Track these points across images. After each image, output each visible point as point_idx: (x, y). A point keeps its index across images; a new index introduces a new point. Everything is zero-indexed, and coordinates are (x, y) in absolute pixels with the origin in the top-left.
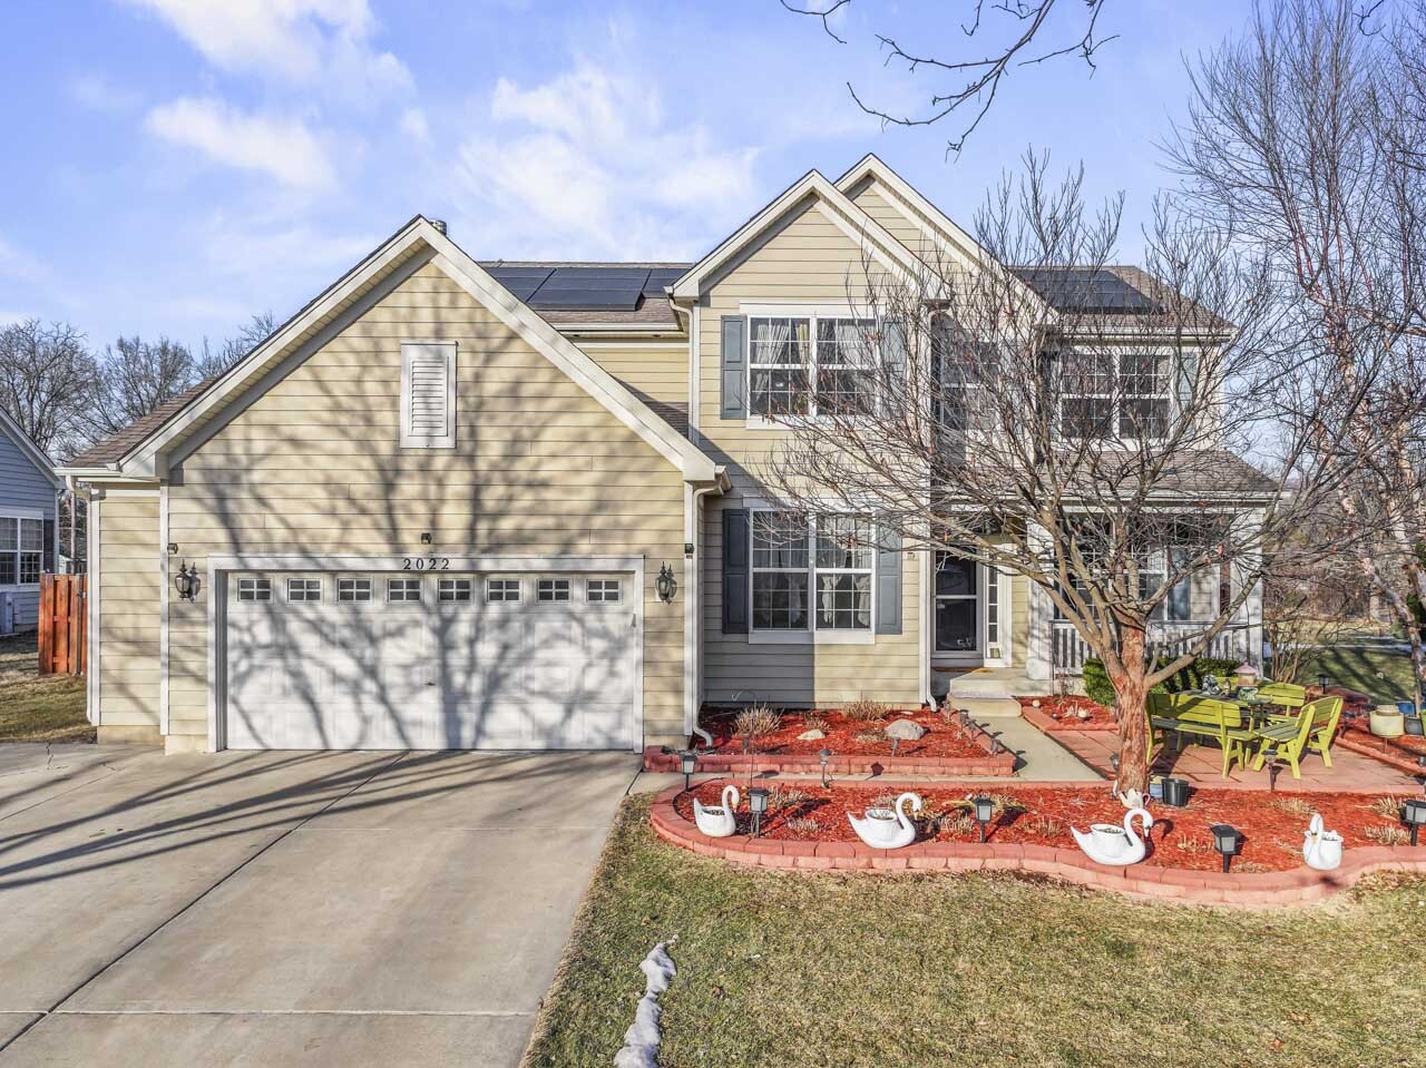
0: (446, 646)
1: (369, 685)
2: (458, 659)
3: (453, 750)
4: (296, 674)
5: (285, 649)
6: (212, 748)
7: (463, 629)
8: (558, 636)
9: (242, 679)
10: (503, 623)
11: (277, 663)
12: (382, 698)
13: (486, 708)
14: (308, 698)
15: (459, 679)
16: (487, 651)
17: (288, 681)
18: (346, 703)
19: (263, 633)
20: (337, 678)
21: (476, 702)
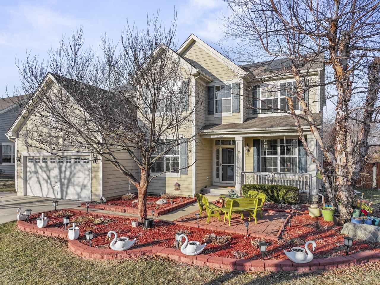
0: (61, 172)
1: (49, 181)
2: (63, 176)
3: (62, 199)
4: (38, 178)
5: (36, 172)
6: (23, 195)
7: (63, 169)
8: (80, 170)
9: (30, 179)
10: (70, 167)
11: (35, 175)
12: (51, 184)
13: (67, 188)
14: (40, 183)
15: (63, 180)
16: (68, 173)
17: (37, 179)
18: (45, 185)
19: (33, 169)
20: (44, 179)
21: (66, 186)
